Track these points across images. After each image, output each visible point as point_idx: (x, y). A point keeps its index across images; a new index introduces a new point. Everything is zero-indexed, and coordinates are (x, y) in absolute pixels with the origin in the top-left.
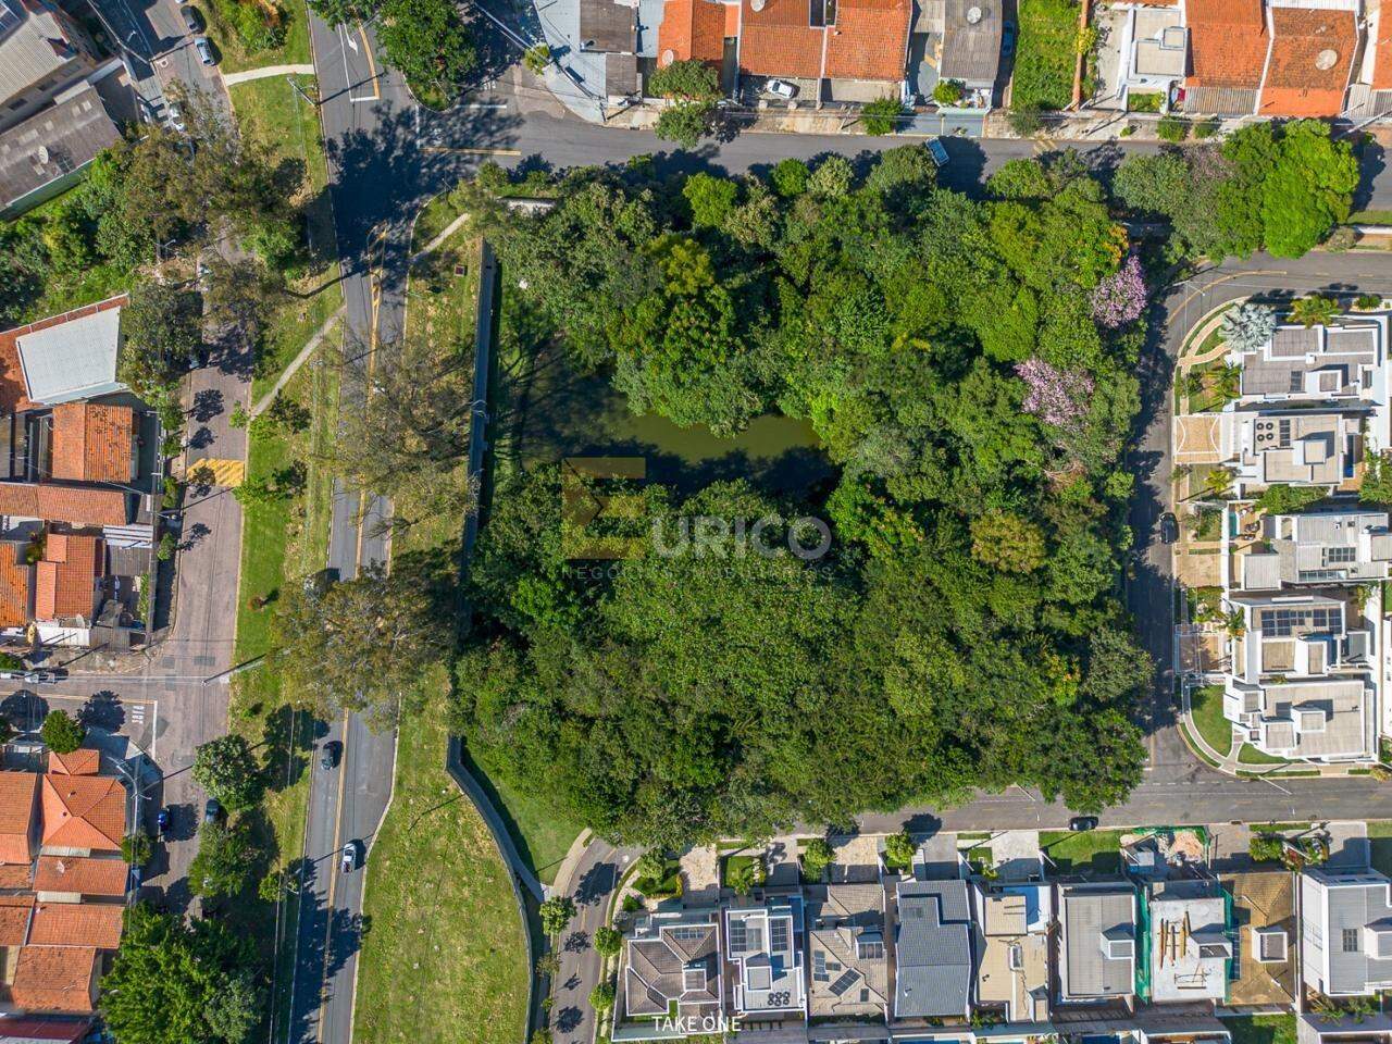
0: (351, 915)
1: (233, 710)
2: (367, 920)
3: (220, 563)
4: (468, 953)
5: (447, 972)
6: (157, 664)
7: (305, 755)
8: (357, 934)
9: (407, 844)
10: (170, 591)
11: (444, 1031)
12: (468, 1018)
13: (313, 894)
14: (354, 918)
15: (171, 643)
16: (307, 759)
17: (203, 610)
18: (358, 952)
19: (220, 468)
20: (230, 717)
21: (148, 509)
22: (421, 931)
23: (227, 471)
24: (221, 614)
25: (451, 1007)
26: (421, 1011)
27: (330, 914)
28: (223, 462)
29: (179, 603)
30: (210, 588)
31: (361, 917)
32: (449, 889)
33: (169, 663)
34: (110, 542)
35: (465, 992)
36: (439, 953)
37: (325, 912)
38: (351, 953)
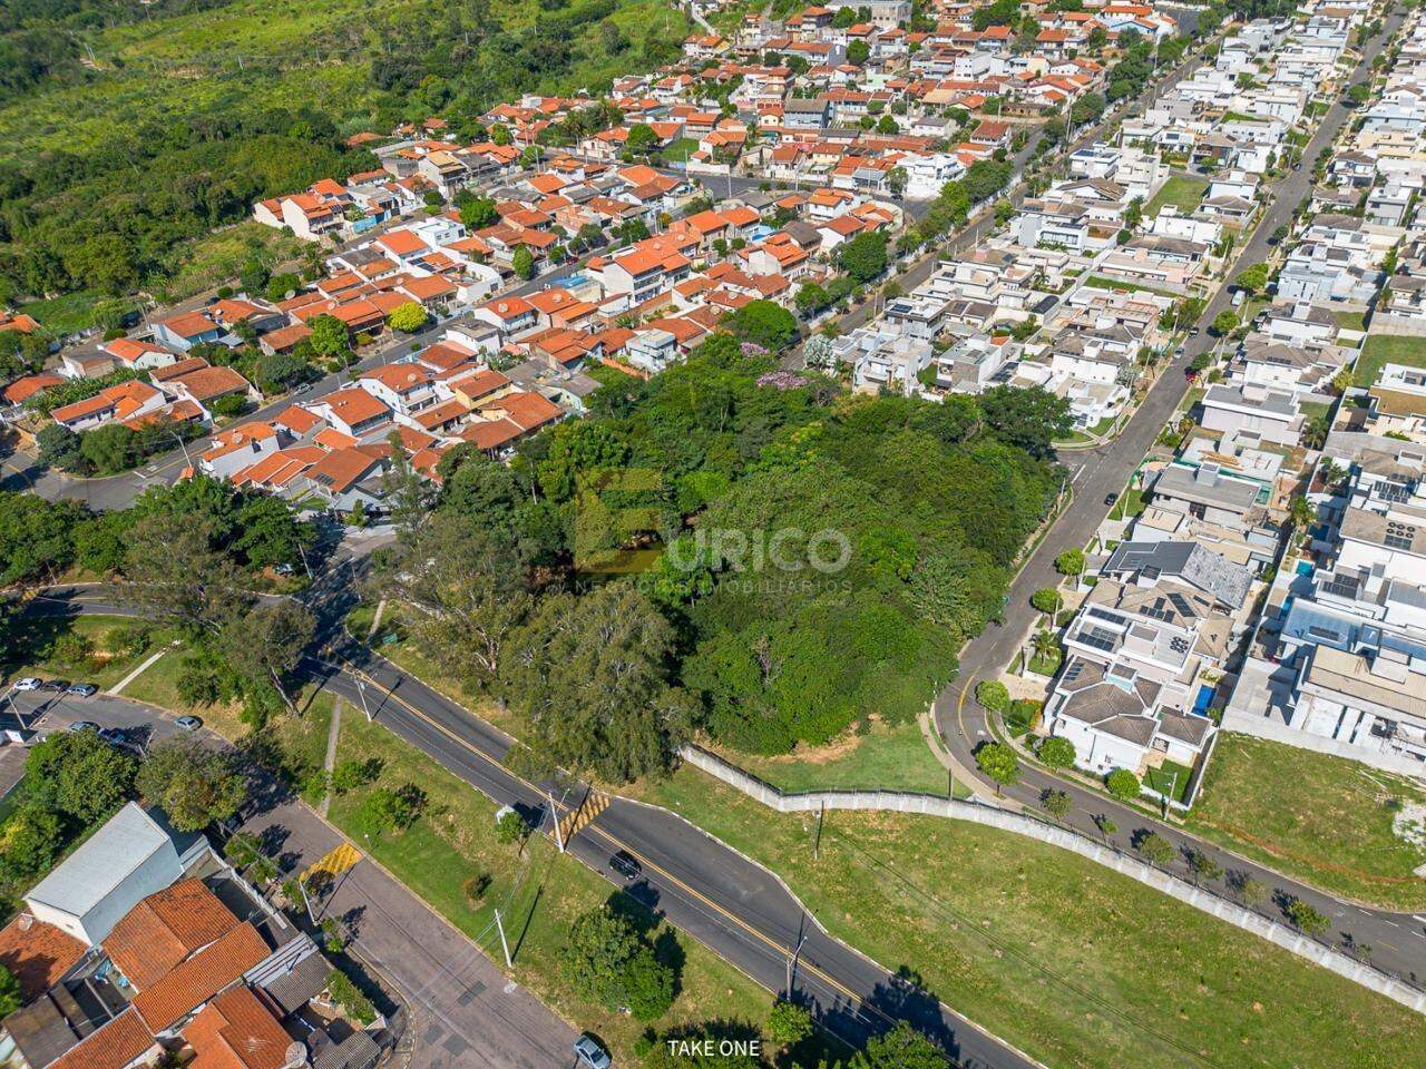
0: (887, 986)
1: (548, 998)
2: (904, 972)
3: (401, 918)
4: (1010, 895)
5: (1025, 927)
6: (422, 1048)
7: (662, 929)
8: (916, 994)
9: (839, 888)
10: (370, 981)
11: (1108, 969)
12: (1099, 933)
13: (832, 1012)
14: (894, 984)
15: (416, 1015)
16: (668, 929)
17: (422, 962)
18: (944, 1006)
19: (327, 863)
20: (553, 1008)
21: (284, 926)
22: (955, 928)
23: (336, 860)
24: (445, 948)
25: (1076, 946)
26: (1066, 979)
27: (870, 1007)
28: (326, 859)
29: (390, 982)
30: (411, 940)
31: (896, 976)
32: (916, 876)
33: (435, 1032)
34: (263, 984)
35: (1062, 921)
36: (994, 925)
37: (863, 1010)
38: (938, 1013)
